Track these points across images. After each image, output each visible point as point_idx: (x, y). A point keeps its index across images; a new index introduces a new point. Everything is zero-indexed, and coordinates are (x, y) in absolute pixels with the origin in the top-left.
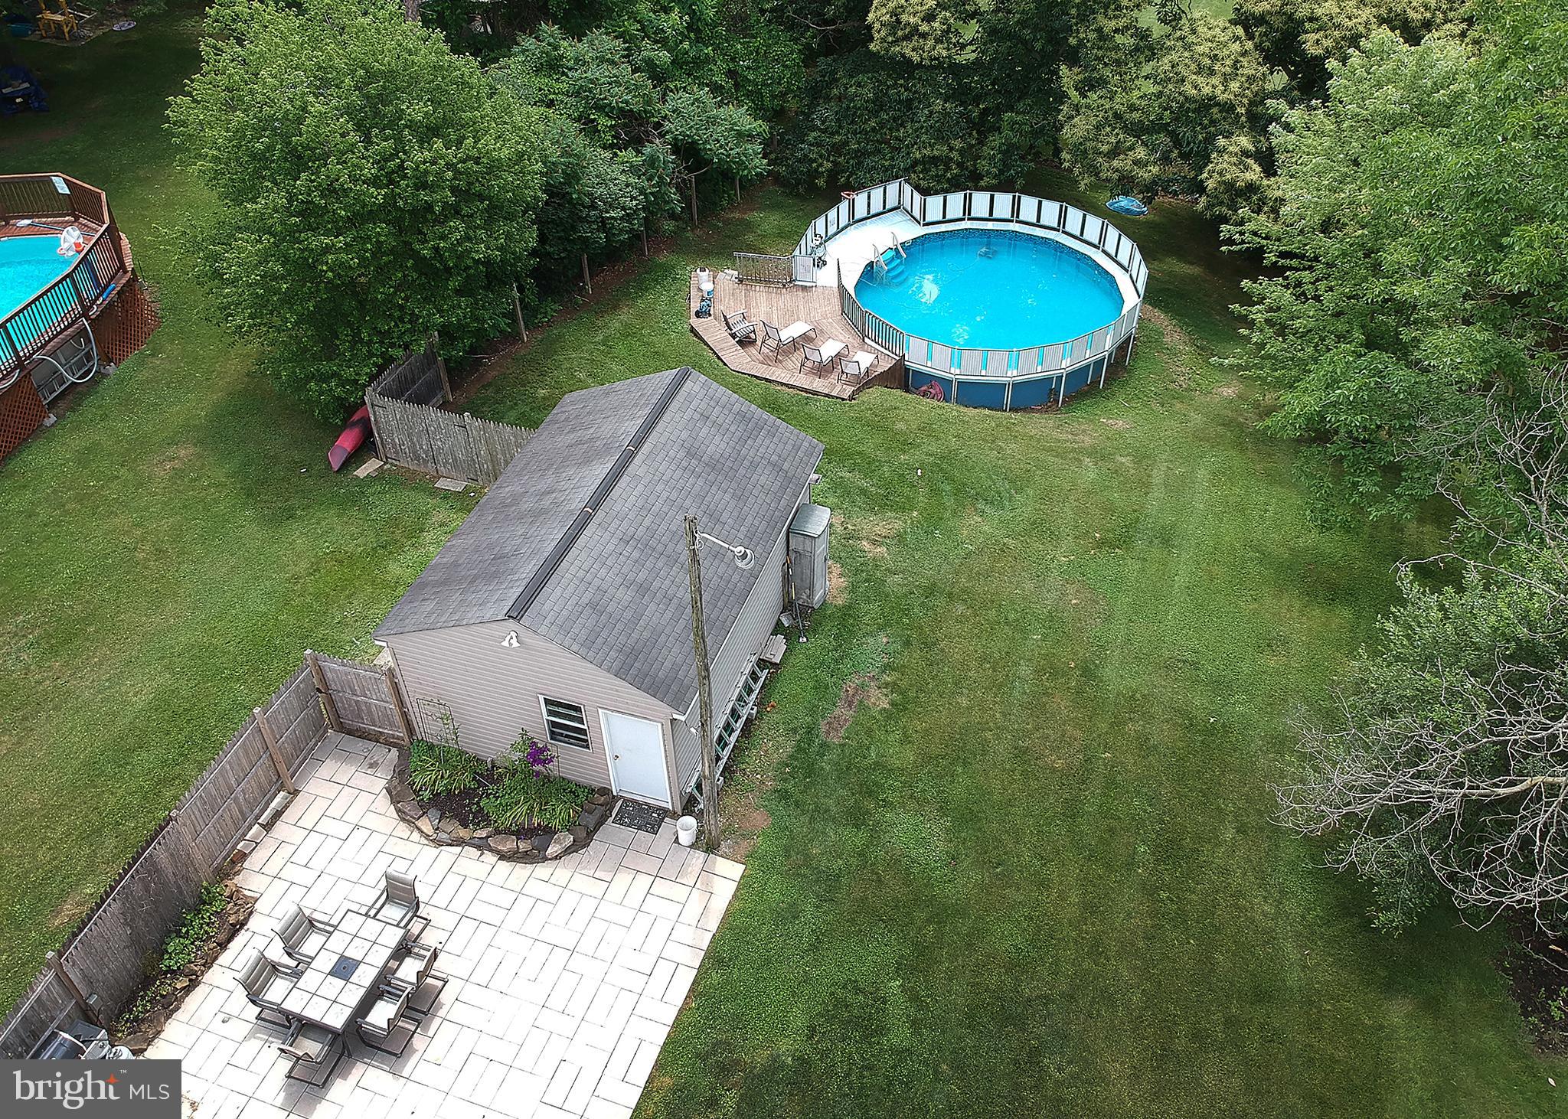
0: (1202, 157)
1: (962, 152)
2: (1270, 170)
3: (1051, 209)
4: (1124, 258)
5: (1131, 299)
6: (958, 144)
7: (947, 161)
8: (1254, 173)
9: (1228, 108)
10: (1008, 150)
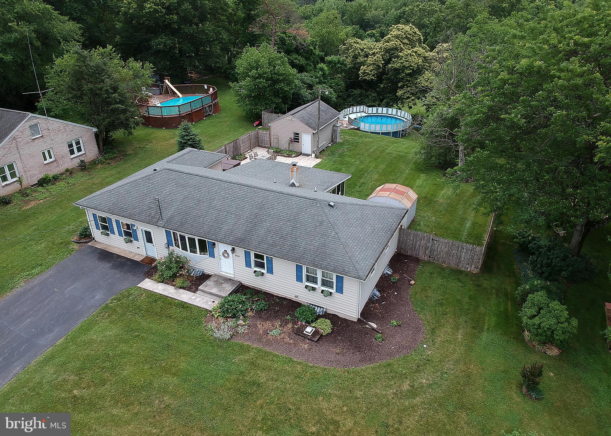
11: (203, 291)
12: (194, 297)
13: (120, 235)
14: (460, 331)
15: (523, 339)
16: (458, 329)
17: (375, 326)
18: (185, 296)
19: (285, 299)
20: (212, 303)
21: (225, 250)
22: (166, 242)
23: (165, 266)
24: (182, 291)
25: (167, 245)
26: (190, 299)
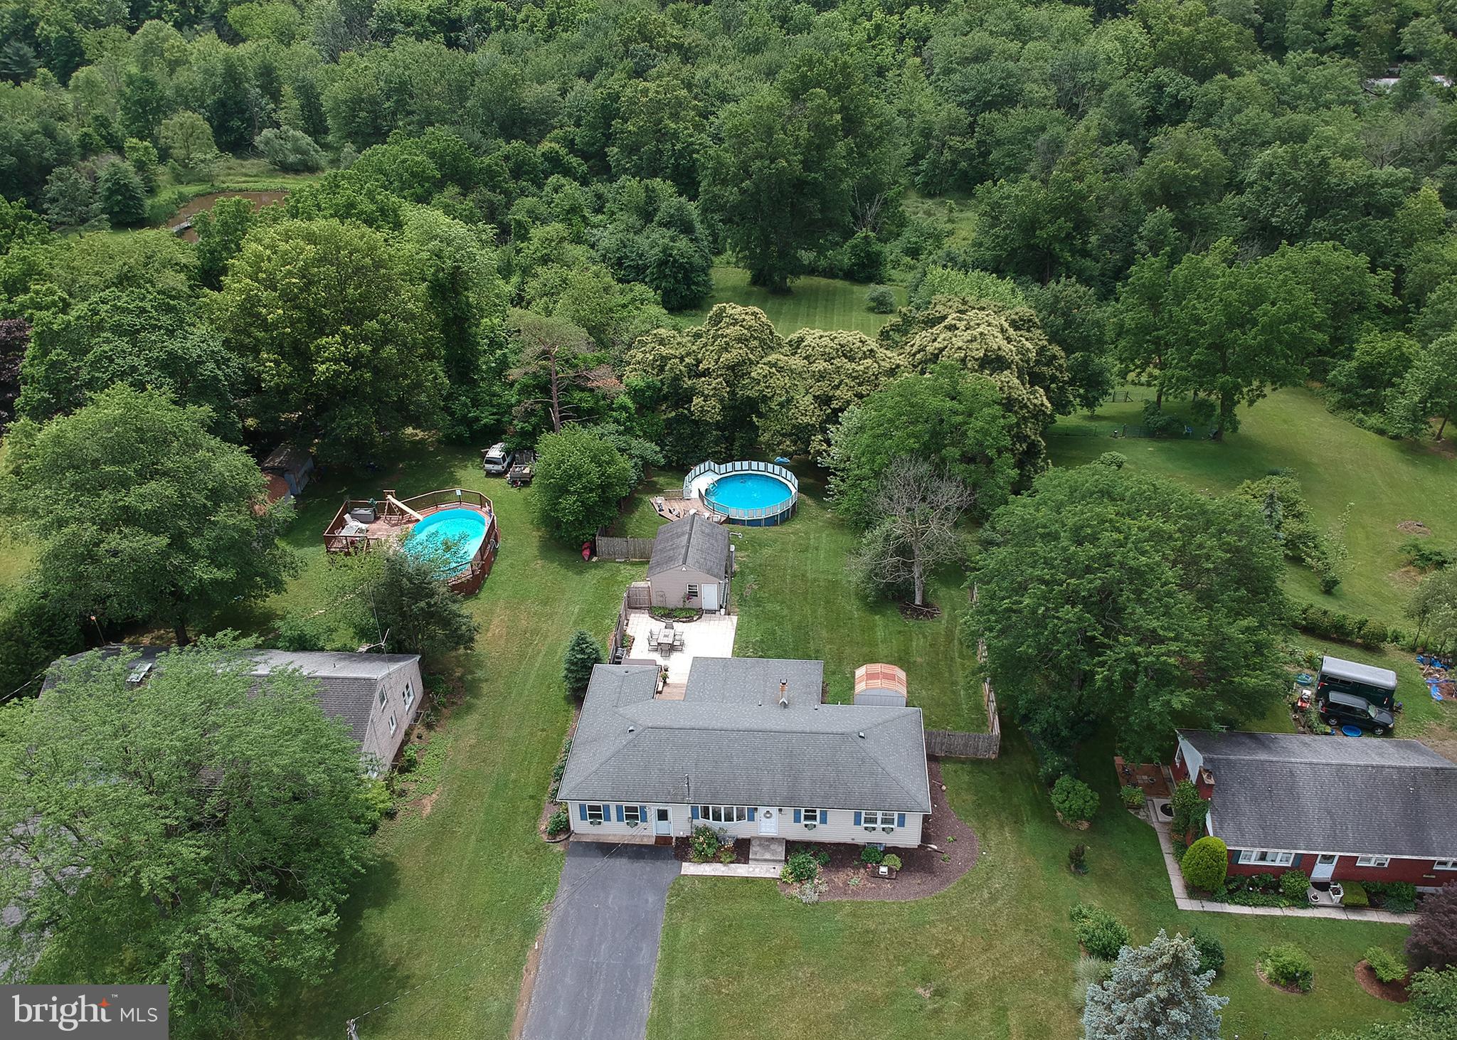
0: (808, 442)
1: (726, 448)
2: (829, 445)
3: (762, 465)
4: (789, 478)
5: (794, 491)
6: (724, 446)
7: (720, 452)
8: (825, 446)
9: (813, 426)
10: (742, 446)
11: (755, 860)
12: (750, 869)
14: (1006, 829)
15: (1058, 821)
16: (1003, 827)
17: (936, 847)
18: (741, 870)
19: (839, 844)
20: (774, 869)
24: (731, 866)
25: (690, 819)
26: (749, 872)
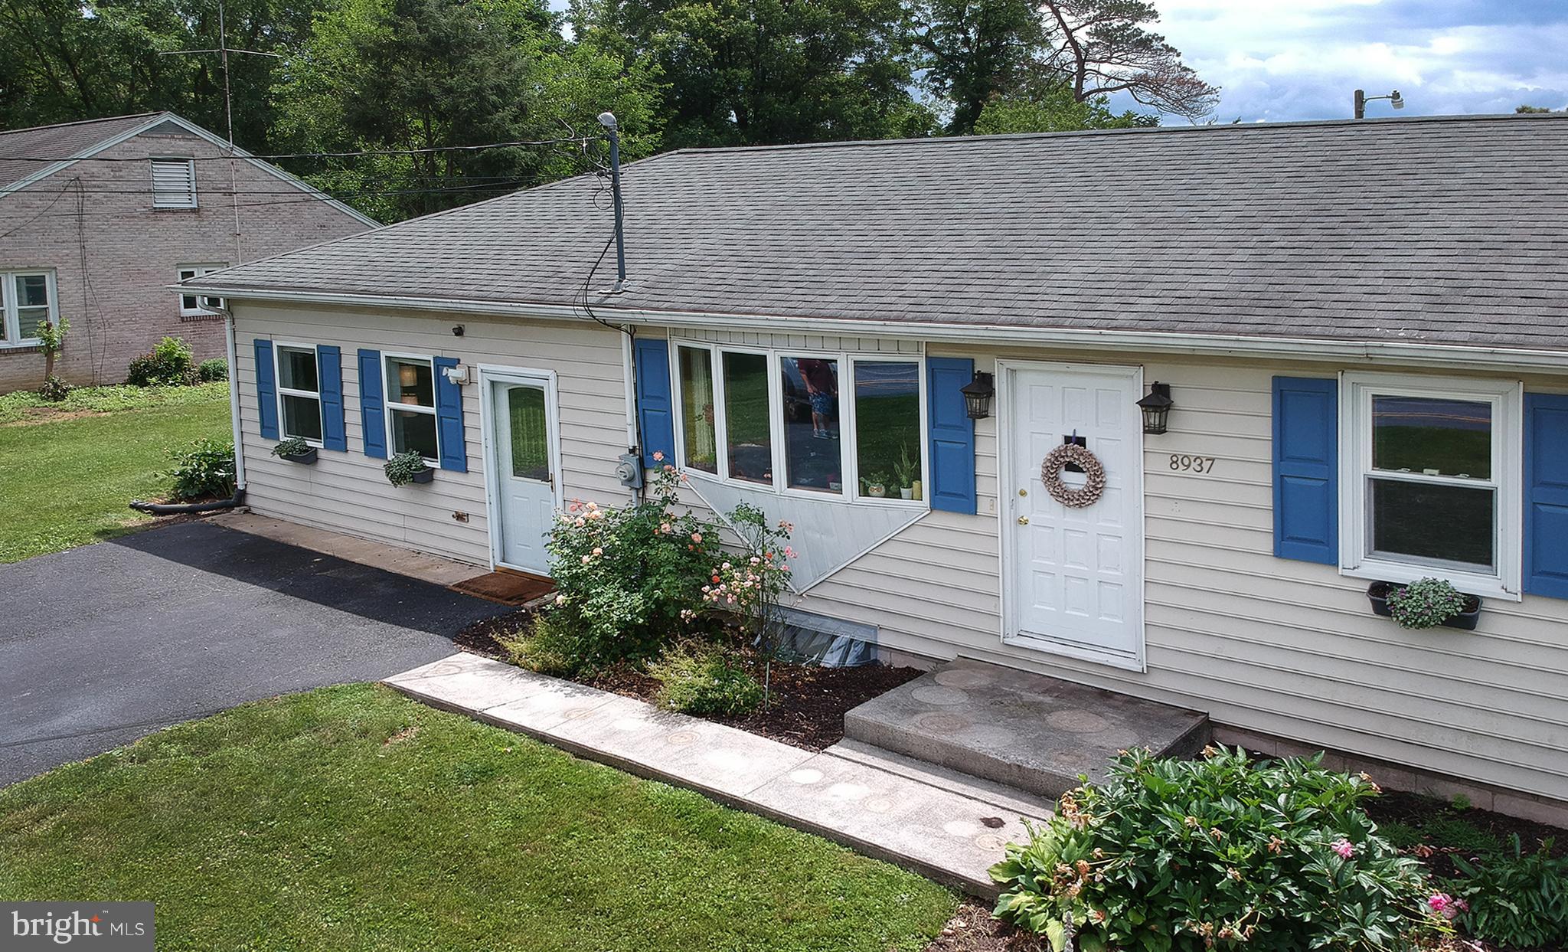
11: (885, 743)
12: (812, 776)
13: (373, 447)
20: (972, 828)
21: (1068, 440)
22: (631, 440)
23: (598, 551)
24: (707, 730)
25: (633, 465)
